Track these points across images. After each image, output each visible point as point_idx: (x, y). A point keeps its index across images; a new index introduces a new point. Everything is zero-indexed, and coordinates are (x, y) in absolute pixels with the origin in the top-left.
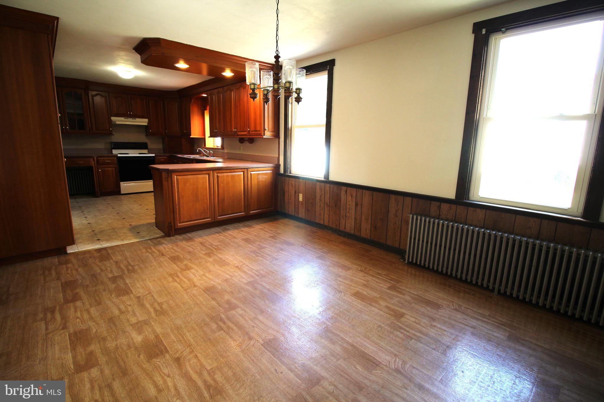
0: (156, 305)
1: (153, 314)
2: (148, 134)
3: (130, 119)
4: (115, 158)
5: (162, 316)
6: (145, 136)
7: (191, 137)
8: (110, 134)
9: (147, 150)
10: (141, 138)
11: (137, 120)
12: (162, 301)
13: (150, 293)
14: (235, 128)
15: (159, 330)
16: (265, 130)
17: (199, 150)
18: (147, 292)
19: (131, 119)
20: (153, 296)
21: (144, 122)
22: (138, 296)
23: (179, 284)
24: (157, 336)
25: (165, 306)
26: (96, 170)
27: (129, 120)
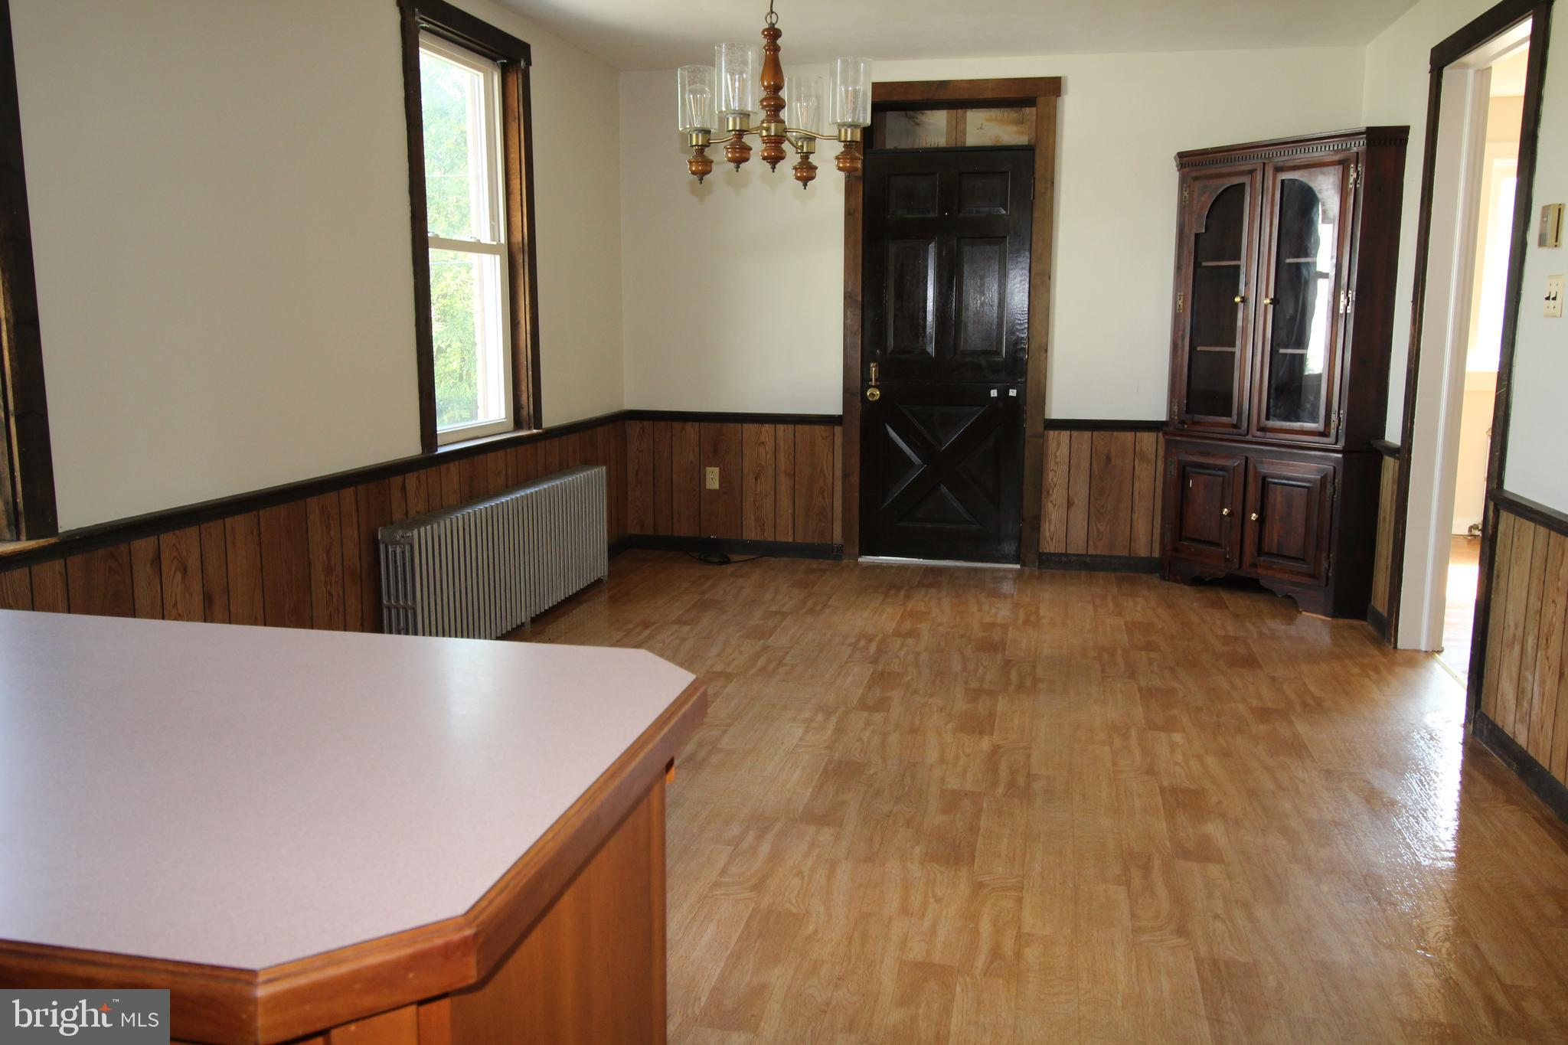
0: (1137, 882)
1: (1157, 863)
5: (1136, 850)
12: (1115, 887)
13: (1137, 931)
15: (1161, 826)
18: (1146, 938)
20: (1134, 916)
22: (1181, 940)
23: (1019, 919)
24: (1171, 816)
25: (1116, 869)
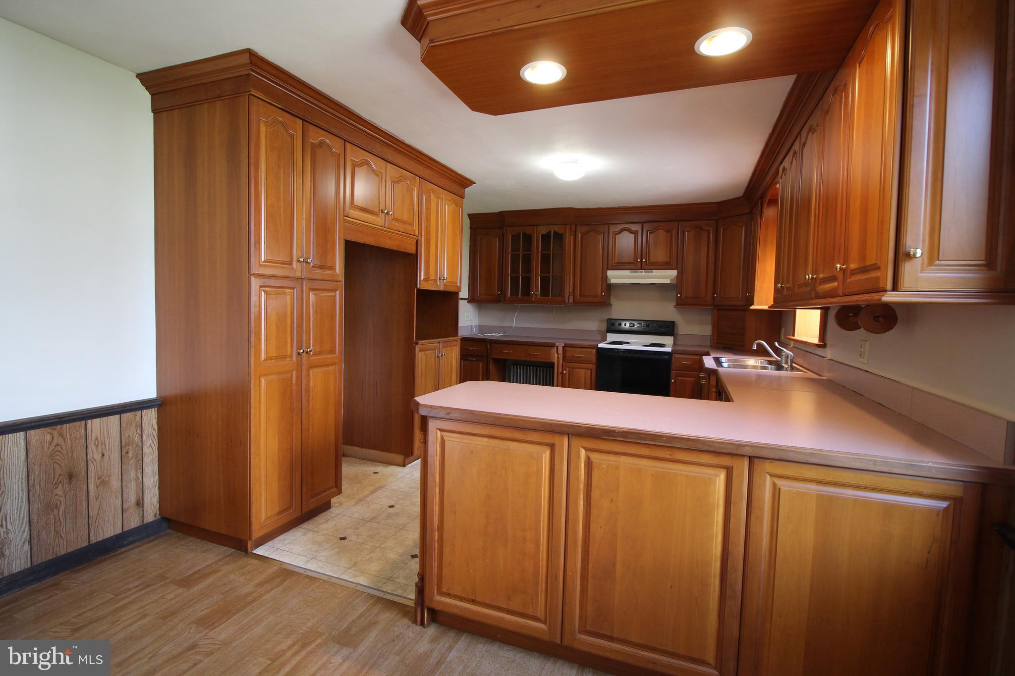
2: (681, 304)
3: (640, 272)
4: (594, 351)
6: (675, 307)
7: (752, 307)
8: (604, 303)
9: (673, 337)
10: (666, 311)
11: (656, 273)
14: (813, 271)
16: (901, 255)
17: (759, 345)
19: (642, 272)
21: (666, 276)
26: (560, 370)
27: (639, 274)
